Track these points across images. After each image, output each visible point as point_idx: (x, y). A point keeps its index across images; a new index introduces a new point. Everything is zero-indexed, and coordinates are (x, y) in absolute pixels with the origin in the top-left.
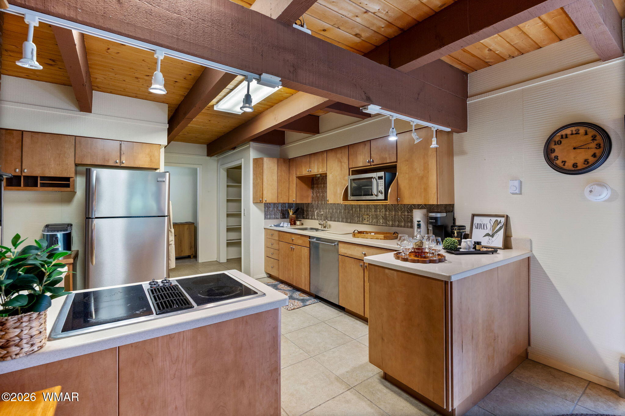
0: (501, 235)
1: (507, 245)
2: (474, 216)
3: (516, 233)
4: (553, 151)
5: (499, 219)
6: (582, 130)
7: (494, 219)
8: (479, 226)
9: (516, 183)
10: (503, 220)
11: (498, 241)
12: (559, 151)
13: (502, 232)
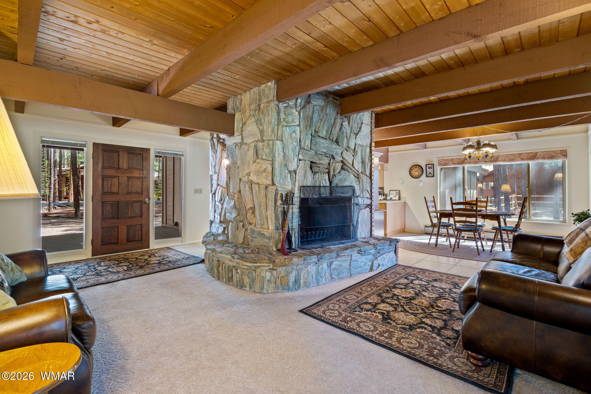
0: (398, 196)
1: (399, 199)
2: (390, 191)
3: (402, 195)
4: (411, 172)
5: (397, 191)
6: (418, 167)
7: (396, 192)
8: (392, 194)
9: (402, 180)
10: (398, 192)
11: (397, 198)
12: (413, 172)
13: (398, 195)
